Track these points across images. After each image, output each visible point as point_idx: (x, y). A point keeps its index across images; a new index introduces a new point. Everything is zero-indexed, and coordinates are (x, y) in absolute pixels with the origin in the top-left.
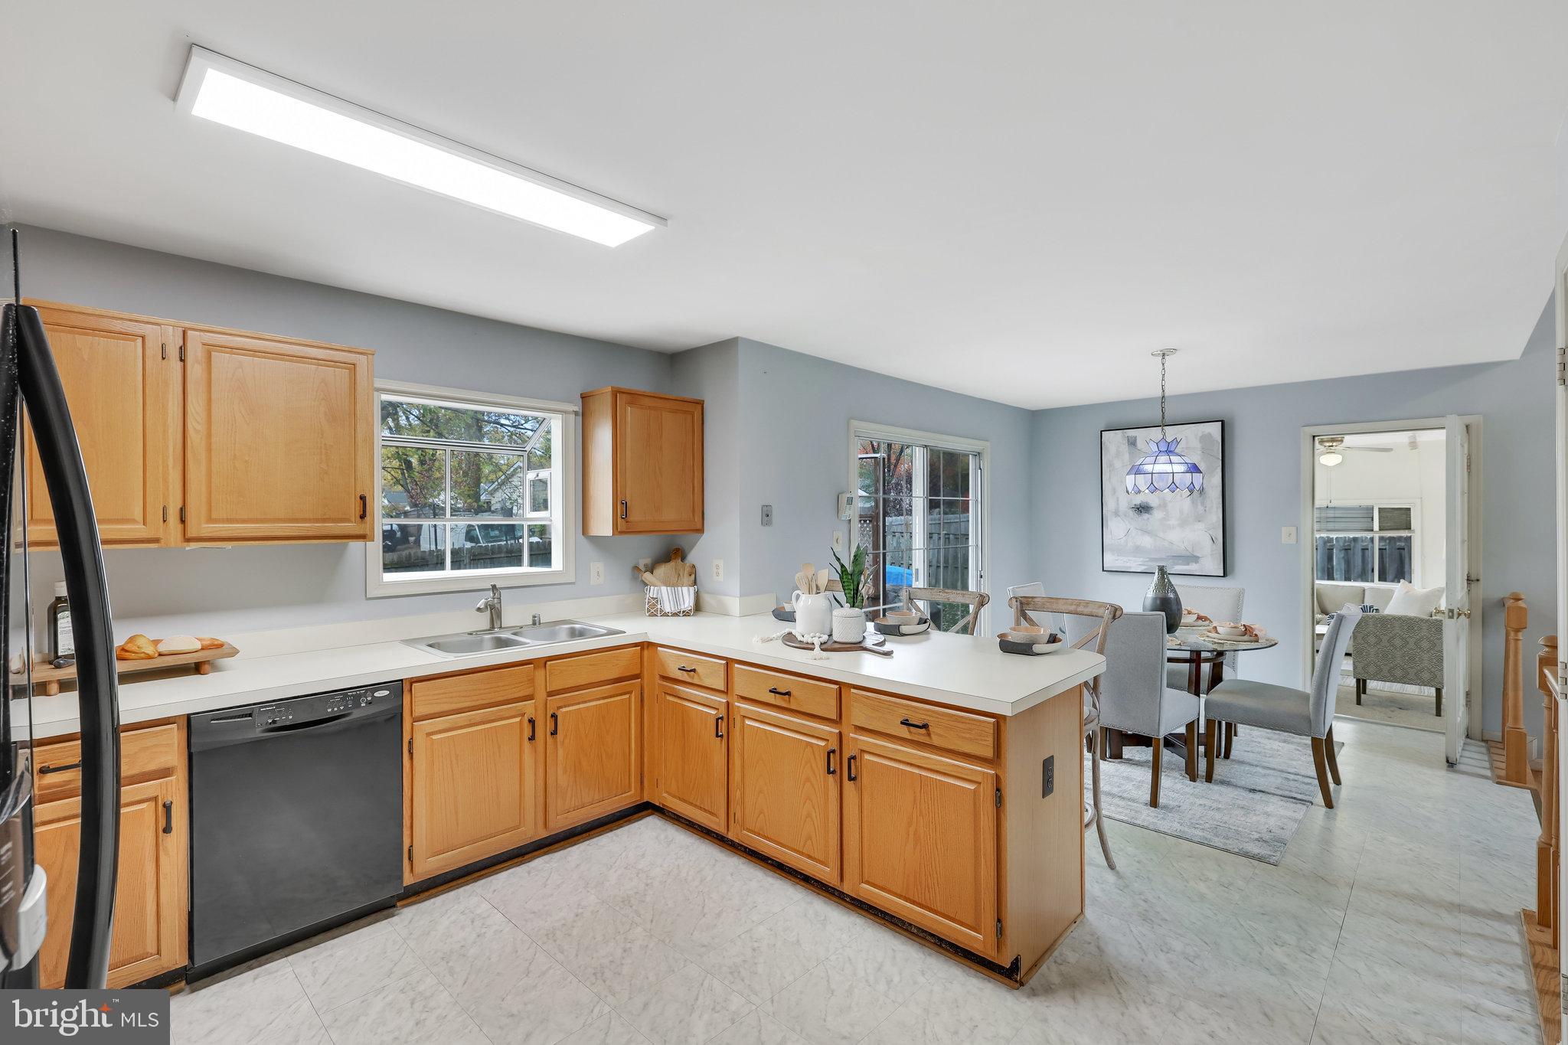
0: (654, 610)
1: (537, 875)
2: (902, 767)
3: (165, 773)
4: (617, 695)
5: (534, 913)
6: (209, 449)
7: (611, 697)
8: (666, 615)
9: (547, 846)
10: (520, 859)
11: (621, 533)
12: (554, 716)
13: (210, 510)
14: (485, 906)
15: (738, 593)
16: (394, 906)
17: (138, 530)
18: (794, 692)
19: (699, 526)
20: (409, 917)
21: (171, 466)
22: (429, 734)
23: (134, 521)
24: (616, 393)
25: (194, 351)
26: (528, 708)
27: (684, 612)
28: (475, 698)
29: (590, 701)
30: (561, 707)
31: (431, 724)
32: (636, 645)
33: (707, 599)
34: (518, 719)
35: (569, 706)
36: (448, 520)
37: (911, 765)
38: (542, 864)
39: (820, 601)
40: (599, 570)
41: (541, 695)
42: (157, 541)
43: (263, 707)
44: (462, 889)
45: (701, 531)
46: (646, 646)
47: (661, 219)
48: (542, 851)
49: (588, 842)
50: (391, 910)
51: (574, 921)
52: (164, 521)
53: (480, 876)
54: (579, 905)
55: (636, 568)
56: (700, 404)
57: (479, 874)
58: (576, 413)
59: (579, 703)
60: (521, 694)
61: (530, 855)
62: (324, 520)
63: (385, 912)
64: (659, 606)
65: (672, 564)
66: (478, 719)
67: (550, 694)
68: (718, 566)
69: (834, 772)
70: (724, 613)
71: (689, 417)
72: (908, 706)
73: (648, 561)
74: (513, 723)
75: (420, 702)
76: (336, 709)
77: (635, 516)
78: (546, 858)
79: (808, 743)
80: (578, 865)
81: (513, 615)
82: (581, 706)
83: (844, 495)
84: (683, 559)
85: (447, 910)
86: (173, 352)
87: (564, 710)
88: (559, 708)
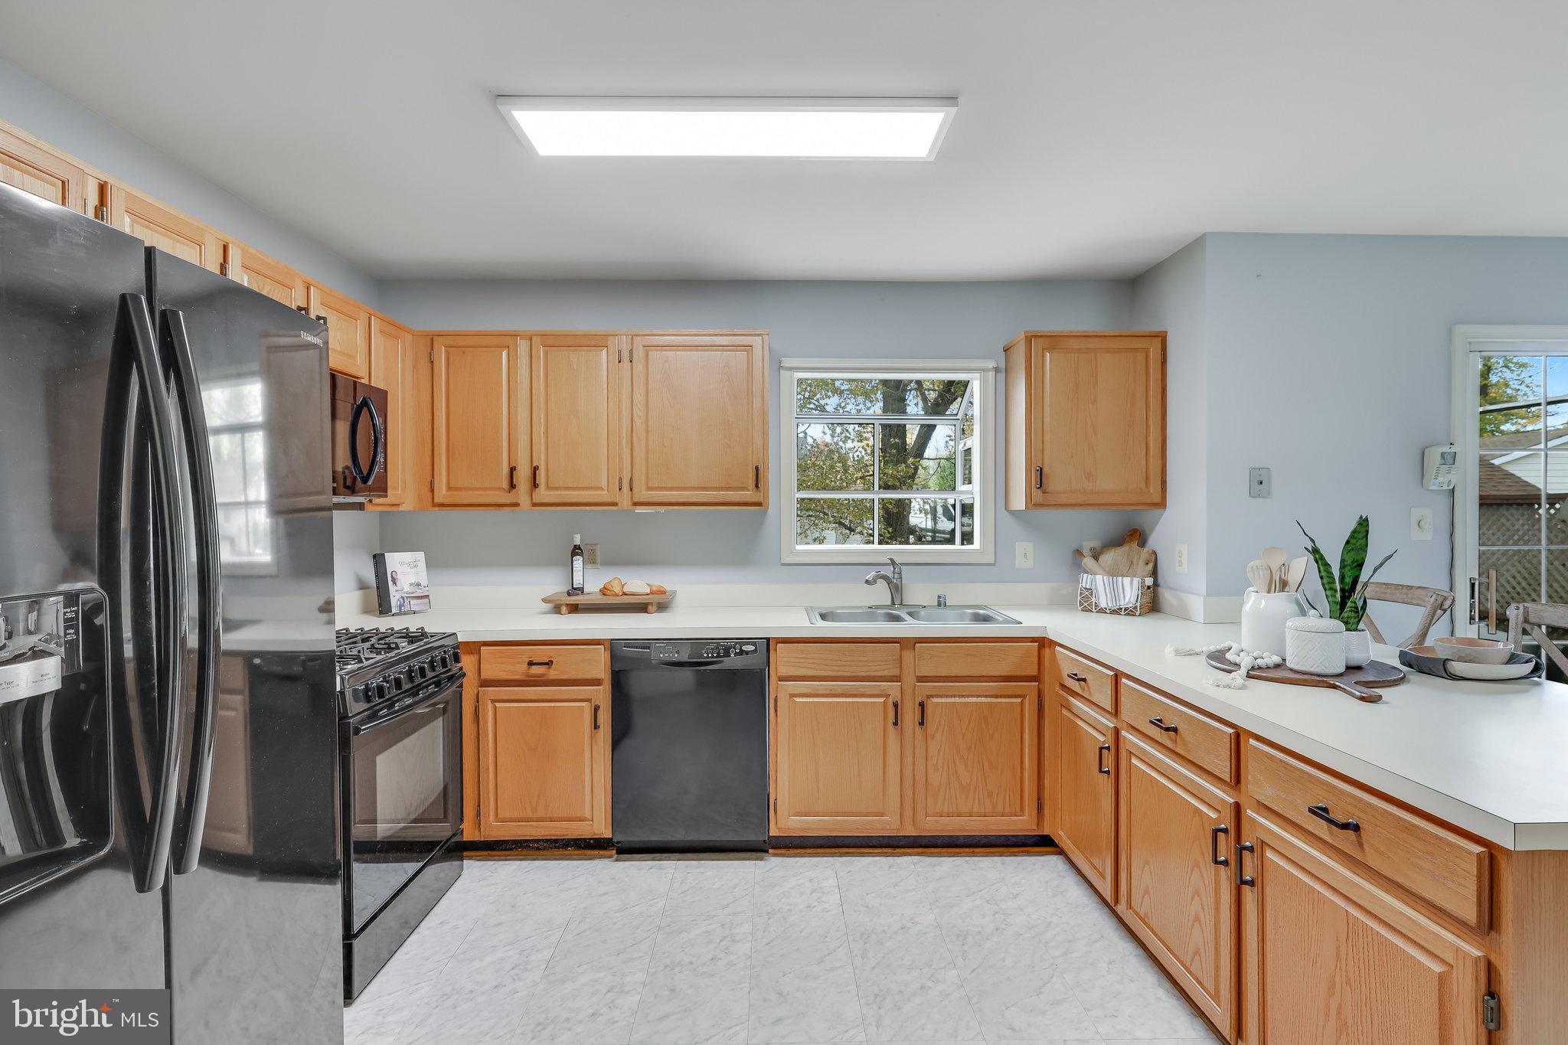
0: (1087, 604)
1: (896, 872)
2: (1318, 887)
3: (597, 682)
4: (1005, 696)
5: (867, 907)
6: (647, 431)
7: (996, 696)
8: (1102, 611)
9: (921, 846)
10: (890, 850)
11: (1038, 505)
12: (922, 705)
13: (647, 482)
14: (833, 882)
15: (1204, 591)
16: (767, 852)
17: (604, 496)
18: (1180, 729)
19: (1157, 499)
20: (774, 865)
21: (624, 445)
22: (792, 696)
23: (601, 489)
24: (1029, 339)
25: (639, 353)
26: (893, 688)
27: (1126, 609)
28: (836, 668)
29: (968, 696)
30: (932, 696)
31: (794, 686)
32: (1033, 640)
33: (1166, 596)
34: (882, 700)
35: (942, 697)
36: (877, 493)
37: (1334, 890)
38: (908, 864)
39: (1279, 603)
40: (1025, 552)
41: (909, 679)
42: (615, 504)
43: (658, 643)
44: (825, 858)
45: (1162, 504)
46: (1044, 643)
47: (949, 99)
48: (916, 850)
49: (967, 859)
50: (764, 854)
51: (896, 933)
52: (620, 489)
53: (848, 853)
54: (912, 918)
55: (1078, 553)
56: (1162, 338)
57: (846, 850)
58: (997, 370)
59: (954, 696)
60: (886, 673)
61: (902, 850)
62: (728, 489)
63: (759, 854)
64: (1094, 600)
65: (1125, 548)
66: (839, 691)
67: (921, 679)
68: (1180, 552)
69: (1226, 863)
70: (1184, 616)
71: (1141, 357)
72: (1327, 784)
73: (1096, 544)
74: (873, 701)
75: (782, 662)
76: (710, 655)
77: (1055, 483)
78: (916, 859)
79: (1197, 810)
80: (941, 878)
81: (918, 593)
82: (957, 700)
83: (1433, 449)
84: (1143, 543)
85: (801, 873)
86: (625, 356)
87: (935, 700)
88: (929, 697)
